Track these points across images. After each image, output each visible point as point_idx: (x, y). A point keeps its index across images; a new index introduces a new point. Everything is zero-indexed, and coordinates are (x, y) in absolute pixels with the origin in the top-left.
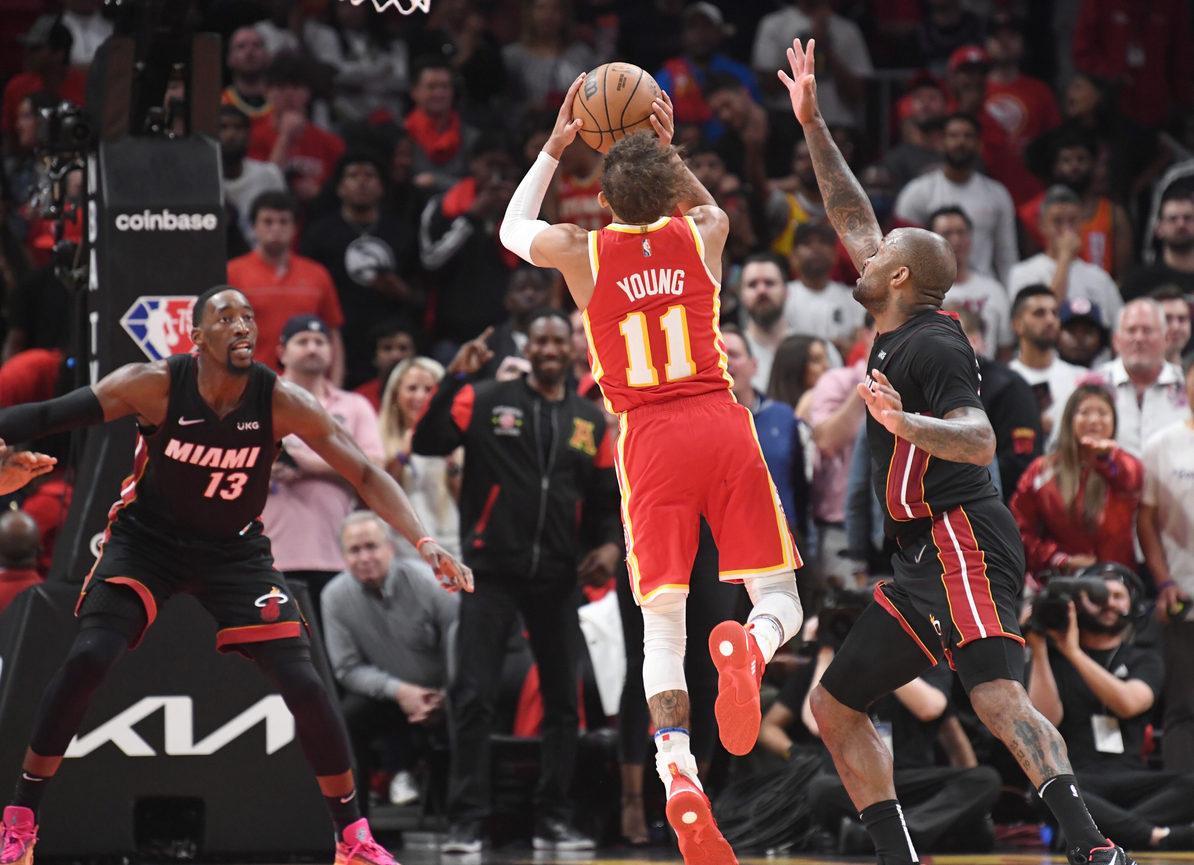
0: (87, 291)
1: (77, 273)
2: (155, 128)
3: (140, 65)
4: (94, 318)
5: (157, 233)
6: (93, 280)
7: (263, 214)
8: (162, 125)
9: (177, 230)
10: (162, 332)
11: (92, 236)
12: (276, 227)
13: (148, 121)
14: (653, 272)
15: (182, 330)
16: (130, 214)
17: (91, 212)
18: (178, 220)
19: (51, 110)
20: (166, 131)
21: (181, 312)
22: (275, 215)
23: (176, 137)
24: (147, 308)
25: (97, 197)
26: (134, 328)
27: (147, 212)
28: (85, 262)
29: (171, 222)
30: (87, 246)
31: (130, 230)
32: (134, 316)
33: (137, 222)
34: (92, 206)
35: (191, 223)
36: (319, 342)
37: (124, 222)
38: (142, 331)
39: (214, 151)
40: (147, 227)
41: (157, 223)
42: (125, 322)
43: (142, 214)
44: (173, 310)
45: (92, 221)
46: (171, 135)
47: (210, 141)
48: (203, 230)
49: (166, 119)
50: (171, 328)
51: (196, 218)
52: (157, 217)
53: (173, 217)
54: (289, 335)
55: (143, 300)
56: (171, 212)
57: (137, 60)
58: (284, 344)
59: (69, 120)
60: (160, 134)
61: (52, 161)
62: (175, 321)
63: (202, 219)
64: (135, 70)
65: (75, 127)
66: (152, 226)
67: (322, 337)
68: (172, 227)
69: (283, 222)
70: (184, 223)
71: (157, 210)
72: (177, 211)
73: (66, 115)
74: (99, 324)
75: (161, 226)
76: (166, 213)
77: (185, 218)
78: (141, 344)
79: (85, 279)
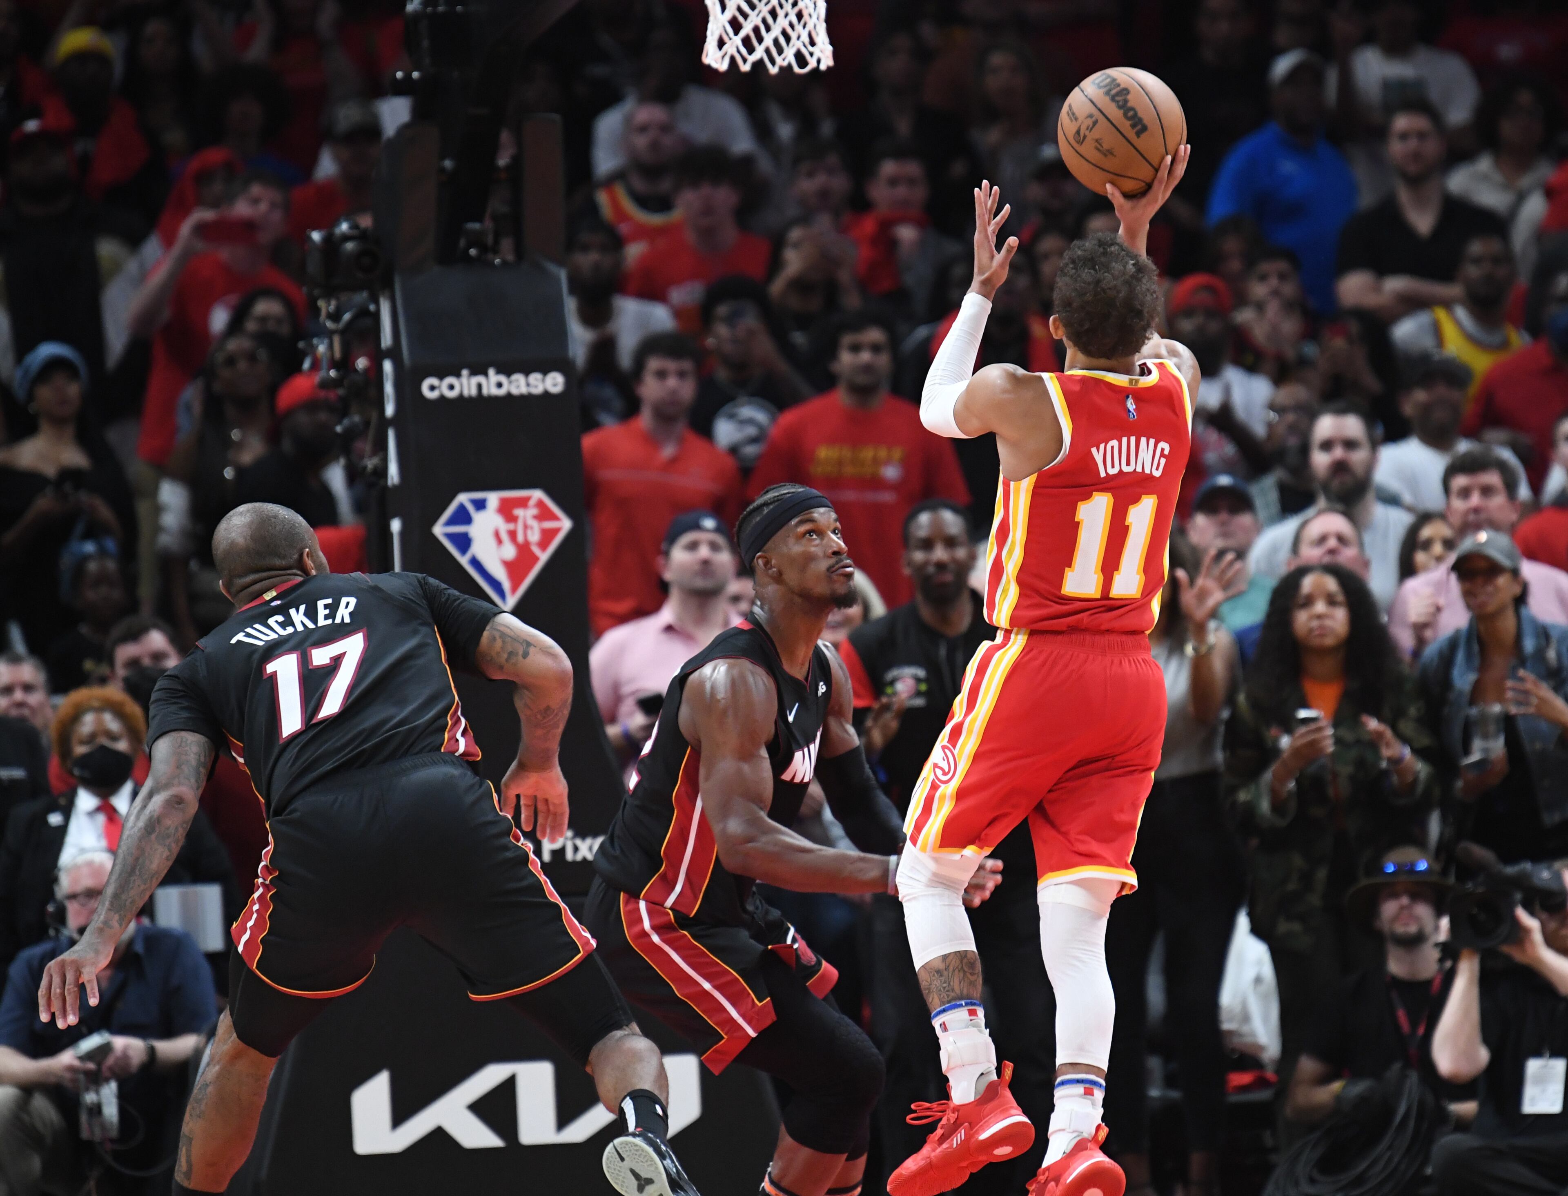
0: (385, 487)
1: (371, 463)
2: (473, 252)
3: (448, 164)
4: (396, 525)
5: (481, 400)
6: (393, 470)
7: (654, 364)
8: (484, 249)
9: (509, 395)
10: (493, 542)
11: (390, 410)
12: (672, 382)
13: (462, 243)
14: (1133, 439)
15: (520, 538)
16: (441, 377)
17: (387, 375)
18: (510, 382)
19: (323, 233)
20: (490, 256)
21: (519, 512)
22: (671, 365)
23: (504, 263)
24: (470, 508)
25: (394, 353)
26: (450, 536)
27: (465, 372)
28: (381, 447)
29: (500, 385)
30: (384, 423)
31: (442, 398)
32: (451, 522)
33: (451, 387)
34: (388, 366)
35: (528, 385)
36: (714, 547)
37: (432, 388)
38: (464, 542)
39: (558, 281)
40: (466, 393)
41: (480, 386)
42: (439, 530)
43: (458, 375)
44: (506, 510)
45: (389, 388)
46: (497, 261)
47: (553, 268)
48: (546, 394)
49: (490, 240)
50: (505, 537)
51: (535, 377)
52: (481, 379)
53: (502, 378)
54: (672, 539)
55: (463, 498)
56: (499, 372)
57: (443, 158)
58: (666, 554)
59: (350, 246)
60: (482, 262)
61: (329, 305)
62: (511, 526)
63: (543, 380)
64: (443, 170)
65: (358, 256)
66: (474, 392)
67: (720, 539)
68: (502, 392)
69: (681, 375)
70: (518, 387)
71: (479, 370)
72: (507, 370)
73: (346, 238)
74: (403, 533)
75: (485, 392)
76: (491, 372)
77: (519, 378)
78: (464, 561)
79: (382, 471)
